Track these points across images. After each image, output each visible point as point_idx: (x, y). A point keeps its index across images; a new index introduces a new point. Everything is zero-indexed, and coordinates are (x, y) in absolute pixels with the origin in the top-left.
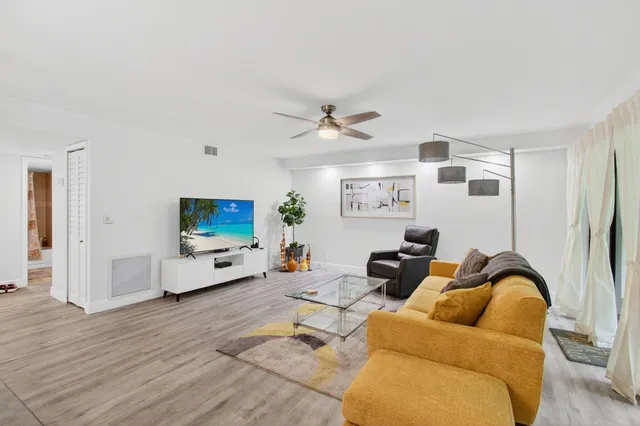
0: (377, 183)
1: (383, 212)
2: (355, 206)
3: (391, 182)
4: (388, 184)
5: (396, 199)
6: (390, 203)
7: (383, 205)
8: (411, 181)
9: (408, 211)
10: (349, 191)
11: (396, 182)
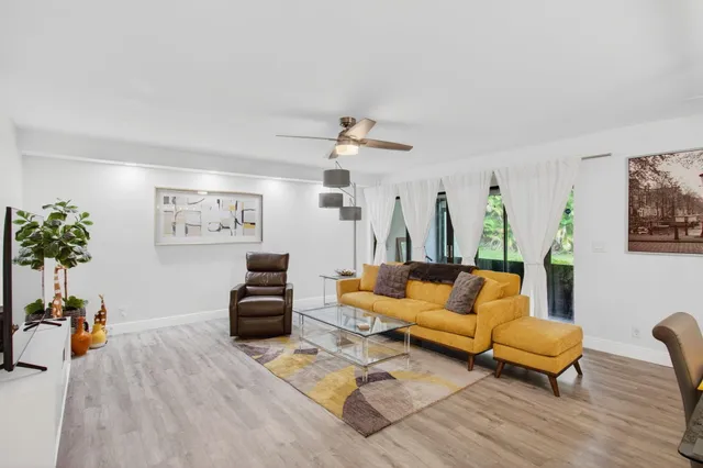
0: (215, 198)
1: (224, 236)
2: (180, 228)
3: (234, 200)
4: (229, 201)
5: (240, 221)
6: (232, 225)
7: (222, 227)
8: (257, 201)
9: (253, 234)
10: (171, 207)
11: (241, 200)
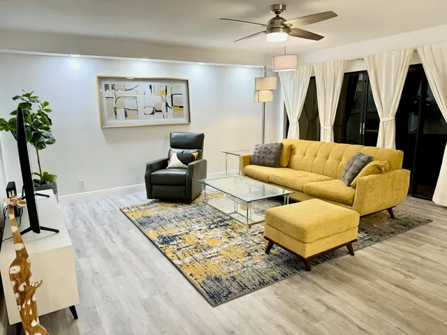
0: (147, 84)
1: (157, 119)
2: (121, 112)
3: (163, 85)
4: (160, 87)
5: (170, 105)
6: (163, 109)
7: (155, 111)
8: (184, 85)
9: (182, 116)
10: (111, 93)
11: (169, 85)
